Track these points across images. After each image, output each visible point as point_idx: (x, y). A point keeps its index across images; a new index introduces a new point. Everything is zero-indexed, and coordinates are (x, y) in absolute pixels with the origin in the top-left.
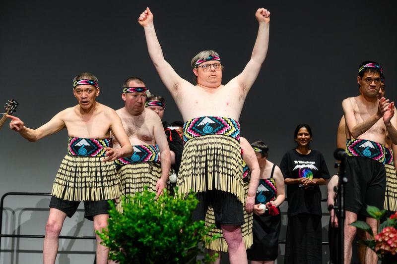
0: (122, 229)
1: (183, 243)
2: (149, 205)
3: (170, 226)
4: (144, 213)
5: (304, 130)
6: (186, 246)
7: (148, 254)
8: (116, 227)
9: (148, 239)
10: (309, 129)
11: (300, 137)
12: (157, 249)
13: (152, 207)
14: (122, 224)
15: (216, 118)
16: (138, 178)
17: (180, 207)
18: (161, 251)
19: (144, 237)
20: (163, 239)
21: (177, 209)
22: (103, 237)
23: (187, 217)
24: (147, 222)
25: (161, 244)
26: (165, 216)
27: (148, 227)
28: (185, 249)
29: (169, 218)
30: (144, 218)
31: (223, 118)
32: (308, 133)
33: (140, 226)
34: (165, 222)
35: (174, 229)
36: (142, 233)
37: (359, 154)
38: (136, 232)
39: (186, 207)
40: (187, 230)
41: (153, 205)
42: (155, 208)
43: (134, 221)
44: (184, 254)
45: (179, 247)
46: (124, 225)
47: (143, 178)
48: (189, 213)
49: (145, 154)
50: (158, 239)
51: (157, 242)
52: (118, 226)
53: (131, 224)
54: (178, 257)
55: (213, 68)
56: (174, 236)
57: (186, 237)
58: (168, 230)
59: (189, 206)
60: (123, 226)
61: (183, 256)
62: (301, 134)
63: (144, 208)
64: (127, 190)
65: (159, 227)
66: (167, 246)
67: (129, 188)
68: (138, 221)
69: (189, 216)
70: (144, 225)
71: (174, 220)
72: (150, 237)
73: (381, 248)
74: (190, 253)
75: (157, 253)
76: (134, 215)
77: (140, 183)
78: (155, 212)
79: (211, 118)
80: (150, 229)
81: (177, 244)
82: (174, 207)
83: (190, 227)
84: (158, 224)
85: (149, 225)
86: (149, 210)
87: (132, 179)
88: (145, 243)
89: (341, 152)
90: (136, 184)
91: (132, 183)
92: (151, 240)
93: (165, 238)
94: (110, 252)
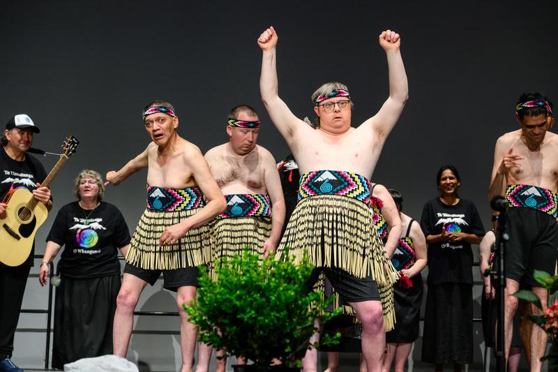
0: (216, 302)
1: (294, 320)
2: (251, 271)
3: (279, 298)
4: (245, 281)
5: (448, 173)
6: (299, 324)
7: (250, 334)
8: (208, 299)
9: (250, 314)
10: (454, 172)
11: (444, 182)
12: (261, 328)
13: (255, 273)
14: (216, 296)
15: (339, 173)
16: (238, 237)
17: (291, 273)
18: (267, 331)
19: (244, 312)
20: (269, 315)
21: (287, 276)
22: (191, 312)
23: (299, 286)
24: (249, 293)
25: (267, 321)
26: (272, 284)
27: (250, 299)
28: (298, 327)
29: (277, 287)
30: (244, 287)
31: (348, 173)
32: (453, 176)
33: (239, 298)
34: (272, 293)
35: (283, 301)
36: (242, 306)
37: (520, 204)
38: (235, 306)
39: (299, 273)
40: (300, 302)
41: (256, 271)
42: (259, 274)
43: (231, 291)
44: (297, 334)
45: (290, 325)
46: (218, 296)
47: (245, 237)
48: (303, 280)
49: (250, 205)
50: (262, 314)
51: (261, 318)
52: (210, 297)
53: (228, 296)
54: (288, 338)
55: (337, 107)
56: (283, 311)
57: (298, 311)
58: (276, 303)
59: (302, 272)
60: (217, 299)
61: (296, 336)
62: (445, 179)
63: (244, 275)
64: (224, 253)
65: (264, 299)
66: (274, 325)
67: (226, 250)
68: (236, 291)
69: (303, 284)
70: (244, 297)
71: (284, 290)
72: (253, 312)
73: (553, 325)
74: (304, 332)
75: (261, 332)
76: (231, 283)
77: (241, 243)
78: (258, 280)
79: (333, 173)
80: (252, 302)
81: (288, 320)
82: (283, 273)
83: (304, 299)
84: (262, 296)
85: (251, 296)
86: (251, 278)
87: (231, 238)
88: (246, 320)
89: (499, 200)
90: (236, 244)
91: (231, 244)
92: (253, 316)
93: (272, 314)
94: (201, 332)
